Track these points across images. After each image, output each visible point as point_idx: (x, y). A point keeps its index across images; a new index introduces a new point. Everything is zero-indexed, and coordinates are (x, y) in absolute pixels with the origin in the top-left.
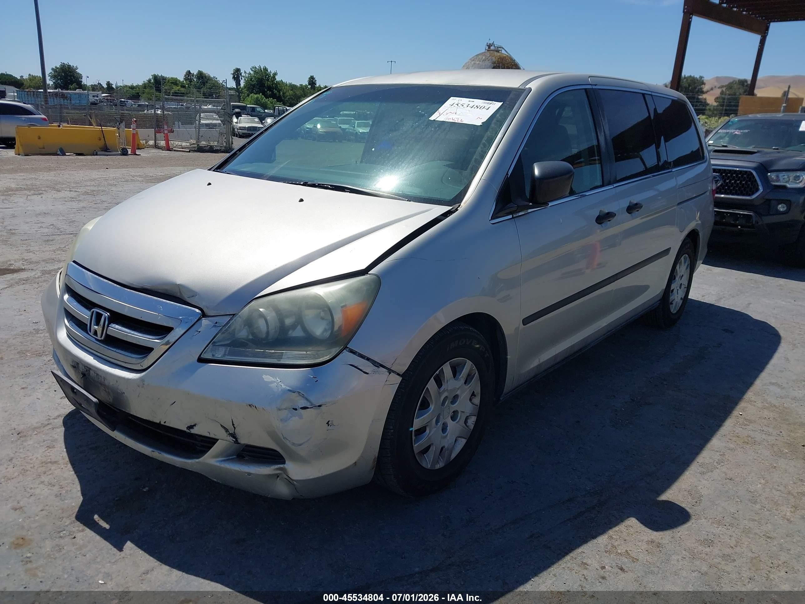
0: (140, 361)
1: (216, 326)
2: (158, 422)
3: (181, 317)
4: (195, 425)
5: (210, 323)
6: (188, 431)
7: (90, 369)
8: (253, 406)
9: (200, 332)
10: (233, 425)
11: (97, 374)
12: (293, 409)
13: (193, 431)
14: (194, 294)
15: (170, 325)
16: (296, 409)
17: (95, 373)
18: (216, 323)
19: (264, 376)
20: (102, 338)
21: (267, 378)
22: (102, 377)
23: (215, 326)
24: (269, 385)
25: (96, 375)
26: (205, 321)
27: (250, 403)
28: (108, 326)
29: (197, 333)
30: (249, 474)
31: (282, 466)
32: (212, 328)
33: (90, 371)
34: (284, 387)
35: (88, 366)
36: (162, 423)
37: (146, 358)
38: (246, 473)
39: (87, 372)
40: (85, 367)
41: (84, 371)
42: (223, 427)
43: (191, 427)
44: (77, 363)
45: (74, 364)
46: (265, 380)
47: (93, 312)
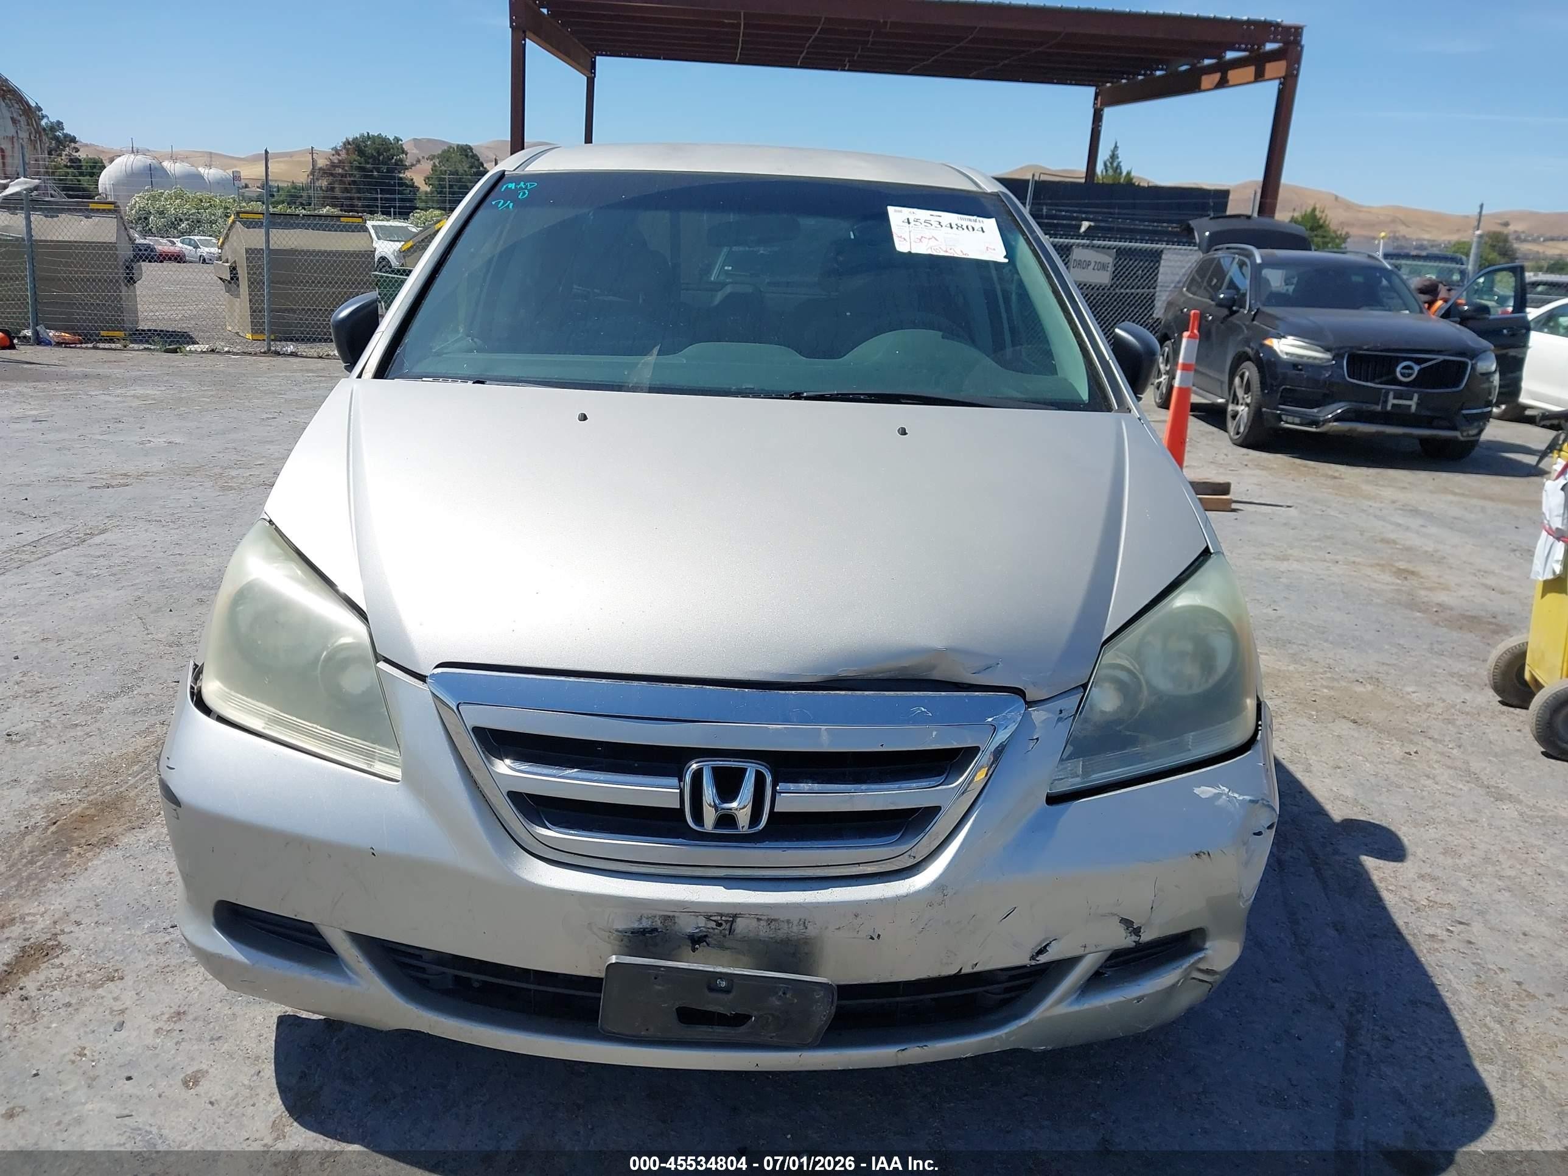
0: (904, 848)
1: (1062, 718)
2: (952, 971)
3: (990, 720)
4: (1049, 944)
5: (1050, 715)
6: (1033, 963)
7: (735, 916)
8: (1205, 854)
9: (1037, 739)
10: (1152, 908)
11: (770, 921)
12: (1255, 834)
13: (1043, 959)
14: (990, 662)
15: (968, 742)
16: (1259, 834)
17: (759, 920)
18: (1061, 712)
19: (1197, 791)
20: (761, 826)
21: (1205, 792)
23: (1060, 720)
24: (1218, 804)
25: (763, 923)
26: (1038, 715)
27: (1198, 850)
28: (774, 793)
29: (1032, 744)
30: (1140, 998)
31: (1201, 955)
32: (1056, 724)
33: (732, 922)
34: (1241, 798)
35: (726, 912)
36: (967, 970)
37: (923, 834)
38: (1134, 999)
39: (721, 928)
40: (708, 918)
41: (704, 929)
42: (1124, 921)
43: (1041, 952)
44: (667, 918)
45: (646, 924)
46: (1203, 796)
47: (698, 776)
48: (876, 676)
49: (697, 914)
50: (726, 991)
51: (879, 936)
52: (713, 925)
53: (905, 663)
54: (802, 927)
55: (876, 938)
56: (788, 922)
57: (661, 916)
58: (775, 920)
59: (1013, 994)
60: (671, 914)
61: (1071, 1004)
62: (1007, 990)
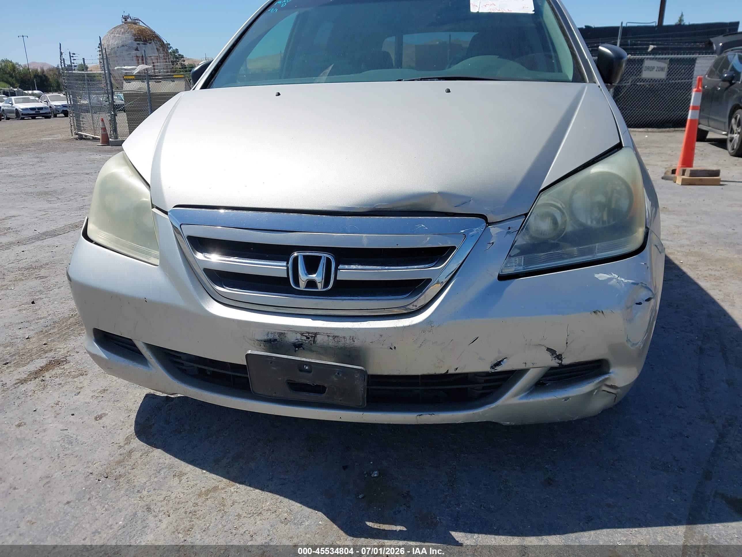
0: (411, 300)
1: (510, 232)
2: (443, 371)
3: (462, 231)
4: (502, 361)
5: (502, 230)
6: (493, 371)
7: (316, 334)
8: (599, 312)
9: (493, 243)
10: (567, 343)
11: (335, 337)
12: (637, 304)
13: (499, 369)
14: (465, 200)
15: (449, 244)
16: (640, 304)
17: (328, 336)
18: (509, 228)
19: (596, 276)
20: (330, 287)
21: (602, 276)
22: (348, 338)
23: (508, 233)
24: (609, 283)
25: (331, 338)
26: (494, 230)
27: (595, 310)
28: (336, 269)
29: (489, 246)
30: (566, 399)
31: (606, 376)
32: (506, 235)
34: (626, 281)
36: (452, 371)
37: (421, 294)
38: (563, 398)
39: (309, 340)
40: (302, 334)
41: (300, 340)
42: (549, 350)
43: (498, 364)
44: (281, 334)
45: (271, 337)
46: (600, 279)
47: (296, 259)
48: (398, 209)
49: (296, 332)
50: (309, 371)
51: (395, 348)
52: (305, 338)
53: (415, 201)
54: (351, 341)
55: (393, 349)
56: (344, 338)
57: (278, 333)
58: (337, 337)
59: (488, 391)
60: (283, 332)
61: (522, 398)
62: (484, 388)
